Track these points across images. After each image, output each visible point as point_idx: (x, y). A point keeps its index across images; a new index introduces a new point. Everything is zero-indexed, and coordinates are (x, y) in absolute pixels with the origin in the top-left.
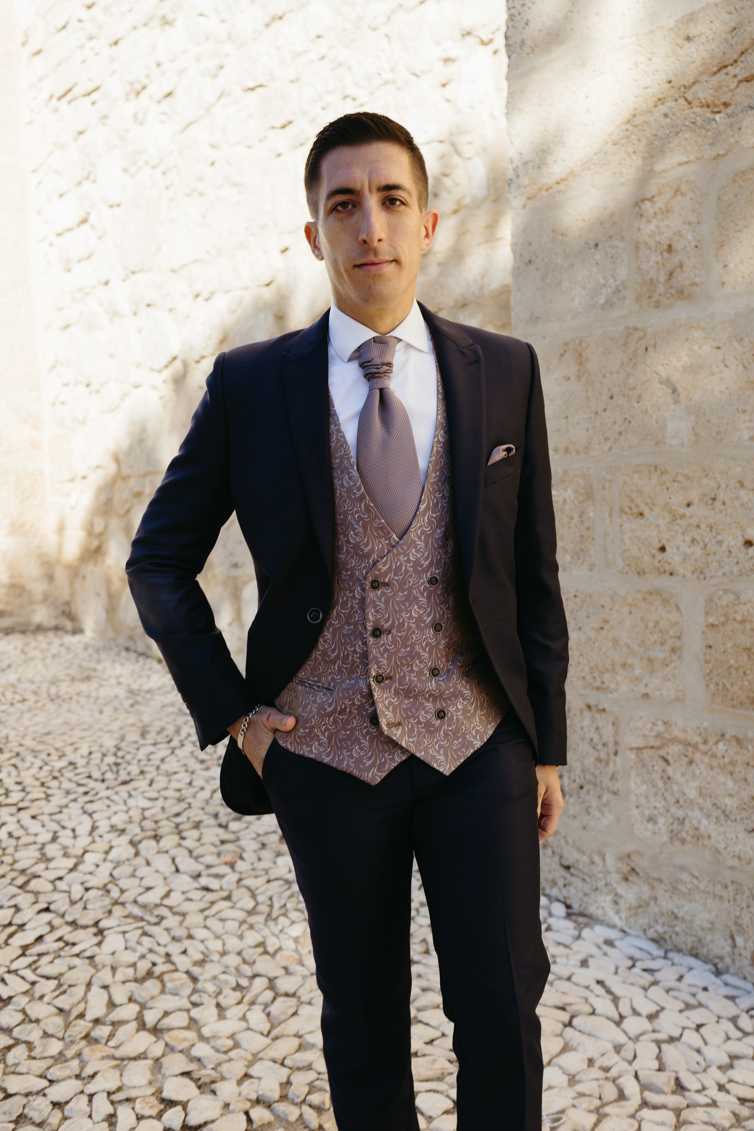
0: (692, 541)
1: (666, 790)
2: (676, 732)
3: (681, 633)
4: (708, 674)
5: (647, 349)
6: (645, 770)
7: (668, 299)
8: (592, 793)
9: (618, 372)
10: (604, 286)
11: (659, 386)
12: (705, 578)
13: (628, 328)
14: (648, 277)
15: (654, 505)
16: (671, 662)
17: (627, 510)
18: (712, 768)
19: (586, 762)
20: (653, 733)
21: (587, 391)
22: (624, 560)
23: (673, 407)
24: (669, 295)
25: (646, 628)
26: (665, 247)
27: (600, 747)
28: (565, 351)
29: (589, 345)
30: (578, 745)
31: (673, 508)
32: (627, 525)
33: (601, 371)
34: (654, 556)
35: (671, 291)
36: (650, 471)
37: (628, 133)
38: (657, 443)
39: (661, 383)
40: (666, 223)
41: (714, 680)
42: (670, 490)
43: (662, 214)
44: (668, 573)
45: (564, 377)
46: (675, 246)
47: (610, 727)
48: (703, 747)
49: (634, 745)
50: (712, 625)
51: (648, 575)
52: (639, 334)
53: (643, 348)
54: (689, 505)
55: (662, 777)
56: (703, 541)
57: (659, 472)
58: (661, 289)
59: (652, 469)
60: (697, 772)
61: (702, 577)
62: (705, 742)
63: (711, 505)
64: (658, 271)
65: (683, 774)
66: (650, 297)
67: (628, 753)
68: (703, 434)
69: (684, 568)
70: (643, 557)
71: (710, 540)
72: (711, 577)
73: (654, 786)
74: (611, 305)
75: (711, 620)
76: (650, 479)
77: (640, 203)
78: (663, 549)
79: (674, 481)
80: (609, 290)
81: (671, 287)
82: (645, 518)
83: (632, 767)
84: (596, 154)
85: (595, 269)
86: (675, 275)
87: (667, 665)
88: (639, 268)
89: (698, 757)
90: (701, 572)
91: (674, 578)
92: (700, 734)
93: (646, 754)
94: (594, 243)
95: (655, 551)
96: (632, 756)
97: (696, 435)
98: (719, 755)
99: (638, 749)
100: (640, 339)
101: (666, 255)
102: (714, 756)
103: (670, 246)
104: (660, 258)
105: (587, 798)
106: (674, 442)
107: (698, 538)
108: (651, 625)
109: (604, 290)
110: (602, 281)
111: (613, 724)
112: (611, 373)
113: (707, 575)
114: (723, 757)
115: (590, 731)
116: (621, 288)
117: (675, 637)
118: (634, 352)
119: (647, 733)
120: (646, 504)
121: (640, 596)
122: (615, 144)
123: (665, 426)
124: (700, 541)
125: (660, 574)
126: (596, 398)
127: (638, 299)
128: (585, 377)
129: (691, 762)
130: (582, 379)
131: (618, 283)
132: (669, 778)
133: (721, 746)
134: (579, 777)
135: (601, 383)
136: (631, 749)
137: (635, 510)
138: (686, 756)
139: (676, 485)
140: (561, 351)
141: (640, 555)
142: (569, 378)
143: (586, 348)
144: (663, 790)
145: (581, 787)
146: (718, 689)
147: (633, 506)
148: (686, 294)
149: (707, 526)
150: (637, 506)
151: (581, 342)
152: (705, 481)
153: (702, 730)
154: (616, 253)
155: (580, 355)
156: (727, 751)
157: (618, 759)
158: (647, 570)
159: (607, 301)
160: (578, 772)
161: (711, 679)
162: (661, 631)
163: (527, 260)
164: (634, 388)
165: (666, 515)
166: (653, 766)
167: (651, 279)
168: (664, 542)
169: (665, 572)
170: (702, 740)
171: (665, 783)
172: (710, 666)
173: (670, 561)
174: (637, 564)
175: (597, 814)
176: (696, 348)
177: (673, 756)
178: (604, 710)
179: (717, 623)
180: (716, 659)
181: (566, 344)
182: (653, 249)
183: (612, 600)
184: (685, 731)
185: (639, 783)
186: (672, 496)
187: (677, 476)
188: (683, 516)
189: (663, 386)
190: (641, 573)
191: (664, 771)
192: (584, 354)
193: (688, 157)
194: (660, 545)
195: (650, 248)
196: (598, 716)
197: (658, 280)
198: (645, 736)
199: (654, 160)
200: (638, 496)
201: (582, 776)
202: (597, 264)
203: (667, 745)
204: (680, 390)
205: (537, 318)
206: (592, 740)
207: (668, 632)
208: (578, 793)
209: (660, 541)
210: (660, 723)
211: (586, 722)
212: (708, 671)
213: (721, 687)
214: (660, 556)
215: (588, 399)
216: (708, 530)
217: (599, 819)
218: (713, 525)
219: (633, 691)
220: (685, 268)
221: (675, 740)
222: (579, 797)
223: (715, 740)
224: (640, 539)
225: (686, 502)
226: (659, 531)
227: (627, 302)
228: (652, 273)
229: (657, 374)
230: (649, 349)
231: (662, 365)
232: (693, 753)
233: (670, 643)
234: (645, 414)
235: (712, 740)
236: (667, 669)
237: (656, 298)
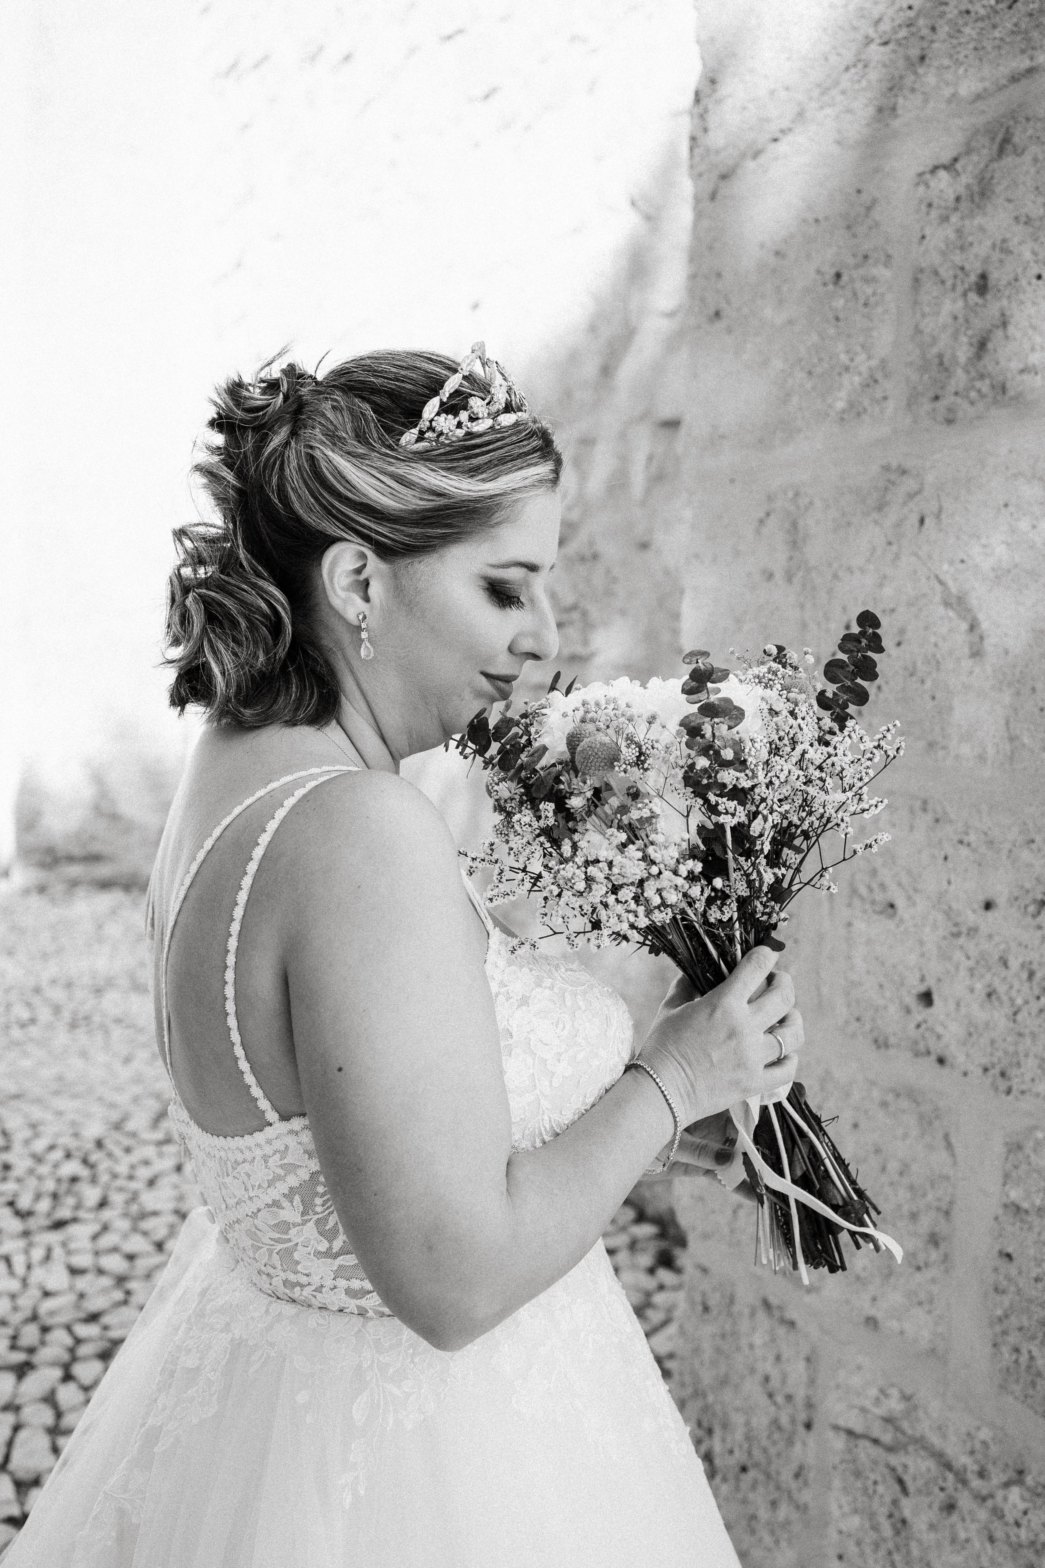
0: (989, 995)
1: (898, 1548)
2: (924, 1428)
3: (951, 1203)
4: (1000, 1320)
5: (922, 521)
6: (859, 1484)
7: (972, 403)
8: (761, 1489)
9: (862, 571)
10: (847, 369)
11: (941, 610)
12: (1009, 1092)
13: (887, 468)
14: (935, 350)
15: (916, 890)
16: (927, 1265)
17: (863, 891)
18: (991, 1539)
19: (754, 1422)
20: (879, 1411)
21: (802, 607)
22: (849, 1005)
23: (966, 664)
24: (973, 394)
25: (884, 1169)
26: (973, 278)
27: (779, 1399)
28: (768, 514)
29: (811, 503)
30: (742, 1378)
31: (954, 906)
32: (860, 926)
33: (830, 565)
34: (908, 1011)
35: (978, 384)
36: (912, 811)
37: (911, 14)
38: (931, 745)
39: (947, 604)
40: (978, 220)
41: (1013, 1338)
42: (950, 864)
43: (973, 201)
44: (933, 1058)
45: (764, 572)
46: (994, 276)
47: (801, 1365)
48: (976, 1483)
49: (841, 1422)
50: (1017, 1209)
51: (892, 1052)
52: (909, 484)
53: (914, 519)
54: (988, 906)
55: (890, 1516)
56: (1012, 1000)
57: (929, 817)
58: (960, 378)
59: (918, 804)
60: (962, 1535)
61: (1003, 1085)
62: (982, 1474)
63: (1034, 916)
64: (955, 336)
65: (932, 1527)
66: (937, 398)
67: (830, 1434)
68: (1026, 740)
69: (968, 1055)
70: (885, 1008)
71: (1027, 1002)
72: (1023, 1092)
73: (875, 1528)
74: (859, 414)
75: (1015, 1194)
76: (912, 828)
77: (928, 176)
78: (927, 998)
79: (961, 842)
80: (857, 379)
81: (982, 377)
82: (897, 919)
83: (835, 1468)
84: (847, 69)
85: (832, 331)
86: (990, 346)
87: (919, 1268)
88: (918, 331)
89: (965, 1501)
90: (1003, 1074)
91: (945, 1071)
92: (972, 1452)
93: (865, 1451)
94: (833, 271)
95: (911, 1000)
96: (839, 1443)
97: (1012, 739)
98: (1010, 1518)
99: (850, 1433)
100: (911, 496)
101: (973, 297)
102: (998, 1513)
103: (983, 277)
104: (960, 303)
105: (751, 1496)
106: (965, 750)
107: (1002, 989)
108: (893, 1166)
109: (846, 379)
110: (844, 358)
111: (808, 1360)
112: (850, 570)
113: (1015, 1083)
114: (1018, 1524)
115: (765, 1359)
116: (879, 376)
117: (938, 1209)
118: (899, 524)
119: (868, 1404)
120: (900, 884)
121: (876, 1094)
122: (886, 43)
123: (951, 708)
124: (1005, 998)
125: (917, 1054)
126: (819, 624)
127: (911, 402)
128: (801, 574)
129: (950, 1507)
130: (795, 580)
131: (874, 363)
132: (904, 1522)
133: (1015, 1493)
134: (741, 1447)
135: (830, 592)
136: (836, 1428)
137: (879, 896)
138: (942, 1489)
139: (964, 851)
140: (762, 514)
141: (882, 1002)
142: (770, 576)
143: (807, 509)
144: (890, 1545)
145: (744, 1469)
146: (1016, 1361)
147: (875, 886)
148: (1011, 393)
149: (1023, 966)
150: (883, 886)
151: (797, 494)
152: (1025, 855)
153: (978, 1446)
154: (874, 294)
155: (794, 525)
156: (1025, 1513)
157: (811, 1439)
158: (892, 1040)
159: (851, 405)
160: (739, 1435)
161: (1005, 1333)
162: (911, 1188)
163: (711, 311)
164: (893, 610)
165: (940, 917)
166: (875, 1483)
167: (940, 356)
168: (931, 982)
169: (928, 1053)
170: (976, 1468)
171: (897, 1533)
172: (1006, 1300)
173: (939, 1029)
174: (873, 1020)
175: (768, 1539)
176: (1024, 525)
177: (915, 1479)
178: (792, 1324)
179: (1025, 1205)
180: (1019, 1292)
181: (770, 498)
182: (949, 283)
183: (822, 1089)
184: (941, 1429)
185: (846, 1509)
186: (953, 878)
187: (967, 833)
188: (973, 931)
189: (951, 613)
190: (881, 1043)
191: (895, 1502)
192: (801, 523)
193: (1032, 58)
194: (922, 988)
195: (943, 282)
196: (781, 1331)
197: (954, 357)
198: (863, 1410)
199: (961, 71)
200: (884, 865)
201: (746, 1446)
202: (837, 319)
203: (904, 1447)
204: (985, 625)
205: (722, 437)
206: (767, 1379)
207: (924, 1195)
208: (738, 1480)
209: (923, 979)
210: (894, 1392)
211: (758, 1339)
212: (999, 1312)
213: (1024, 1359)
214: (920, 1013)
215: (804, 626)
216: (1025, 975)
217: (769, 1550)
218: (1035, 967)
219: (847, 1302)
220: (1011, 329)
221: (921, 1443)
222: (737, 1489)
223: (1004, 1478)
224: (883, 964)
225: (982, 898)
226: (923, 955)
227: (891, 405)
228: (944, 340)
229: (941, 582)
230: (927, 521)
231: (951, 563)
232: (956, 1490)
233: (925, 1223)
234: (912, 675)
235: (997, 1477)
236: (918, 1277)
237: (948, 400)
